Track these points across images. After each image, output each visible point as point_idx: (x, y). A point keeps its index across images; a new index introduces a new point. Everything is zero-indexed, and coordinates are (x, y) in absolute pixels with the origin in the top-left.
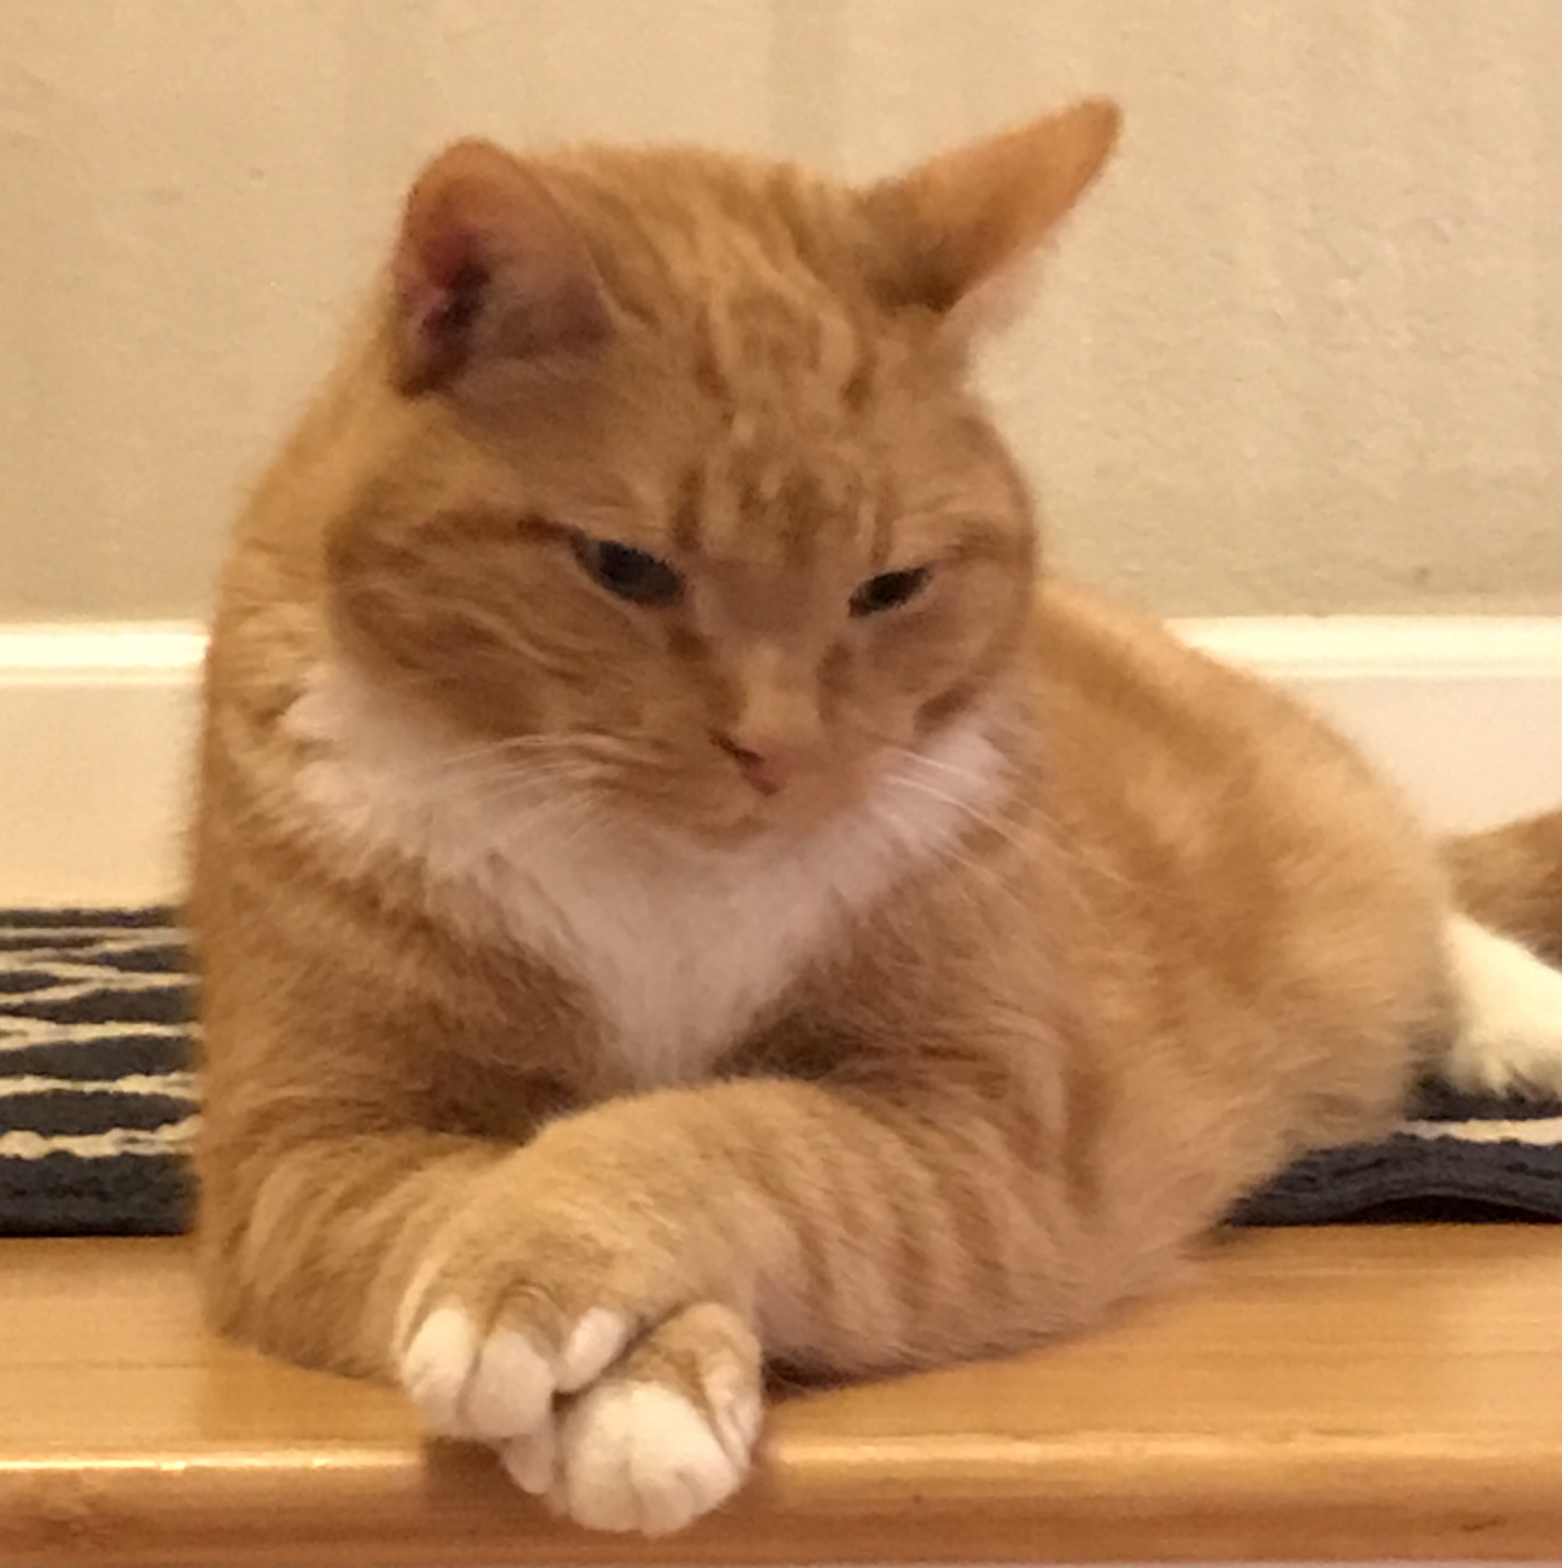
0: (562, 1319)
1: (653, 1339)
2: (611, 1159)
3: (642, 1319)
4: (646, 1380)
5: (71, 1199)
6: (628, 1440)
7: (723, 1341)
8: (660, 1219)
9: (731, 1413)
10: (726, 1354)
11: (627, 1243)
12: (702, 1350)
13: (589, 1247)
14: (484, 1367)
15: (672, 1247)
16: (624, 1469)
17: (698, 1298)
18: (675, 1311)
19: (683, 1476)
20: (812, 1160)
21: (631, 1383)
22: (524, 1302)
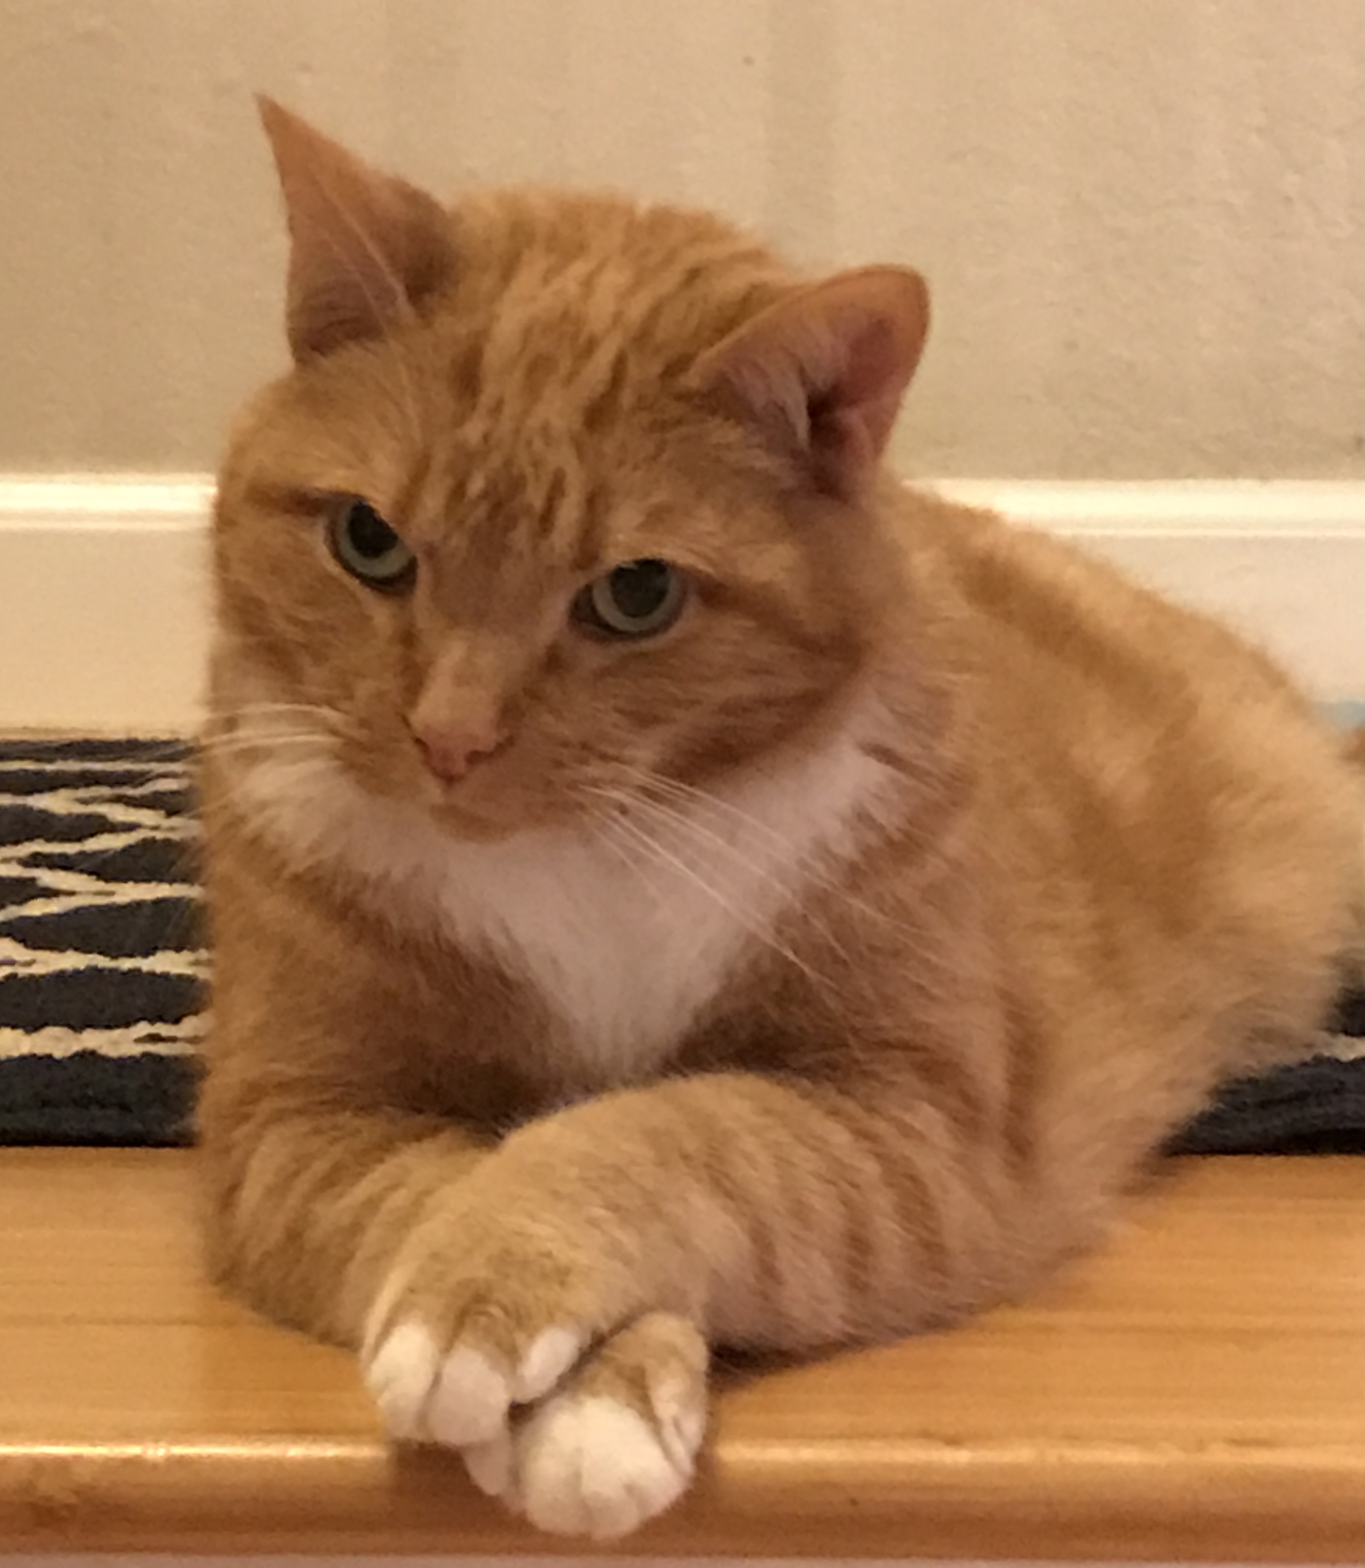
0: (520, 1338)
1: (605, 1351)
2: (574, 1172)
3: (594, 1333)
4: (595, 1394)
5: (95, 1111)
6: (579, 1451)
7: (673, 1351)
8: (618, 1233)
9: (677, 1424)
10: (674, 1364)
11: (582, 1258)
12: (650, 1364)
13: (548, 1263)
14: (445, 1381)
15: (628, 1261)
16: (577, 1476)
17: (652, 1309)
18: (624, 1324)
19: (631, 1489)
20: (763, 1158)
21: (582, 1397)
22: (483, 1320)
